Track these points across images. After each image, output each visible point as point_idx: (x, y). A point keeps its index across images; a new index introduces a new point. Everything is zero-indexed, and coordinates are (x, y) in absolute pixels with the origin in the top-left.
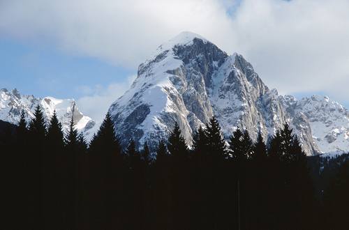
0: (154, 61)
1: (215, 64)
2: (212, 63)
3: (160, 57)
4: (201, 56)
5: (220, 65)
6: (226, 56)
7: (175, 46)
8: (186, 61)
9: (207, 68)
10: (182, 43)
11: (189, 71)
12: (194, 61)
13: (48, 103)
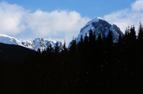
0: (85, 28)
1: (107, 28)
2: (105, 28)
3: (87, 26)
4: (101, 25)
5: (108, 28)
6: (111, 25)
7: (93, 22)
8: (96, 27)
9: (103, 29)
10: (95, 21)
11: (97, 31)
12: (98, 27)
13: (53, 43)
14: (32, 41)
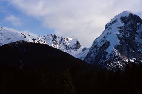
0: (112, 23)
2: (137, 24)
3: (115, 21)
4: (132, 21)
5: (140, 25)
7: (121, 17)
8: (126, 23)
9: (135, 26)
10: (124, 15)
11: (127, 27)
12: (129, 23)
13: (68, 40)
14: (44, 38)
